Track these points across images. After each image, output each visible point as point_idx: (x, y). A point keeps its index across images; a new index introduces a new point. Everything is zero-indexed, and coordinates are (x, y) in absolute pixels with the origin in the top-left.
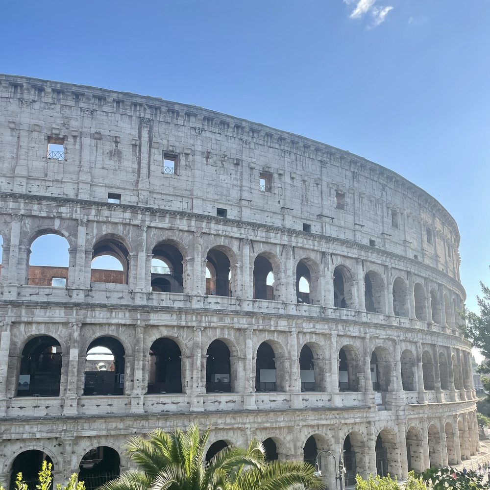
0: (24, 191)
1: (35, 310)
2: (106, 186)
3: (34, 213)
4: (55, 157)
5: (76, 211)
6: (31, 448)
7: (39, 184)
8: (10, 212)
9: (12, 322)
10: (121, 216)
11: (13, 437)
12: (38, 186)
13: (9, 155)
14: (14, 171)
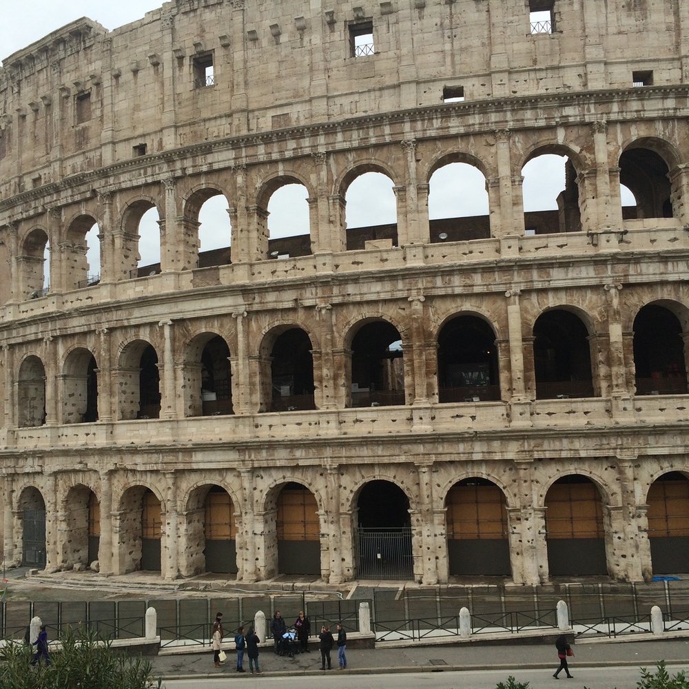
0: (507, 92)
1: (551, 270)
2: (627, 62)
3: (528, 124)
4: (543, 31)
5: (589, 110)
6: (574, 472)
7: (527, 78)
8: (493, 127)
9: (521, 291)
10: (660, 106)
11: (548, 455)
12: (525, 81)
13: (476, 42)
14: (489, 65)
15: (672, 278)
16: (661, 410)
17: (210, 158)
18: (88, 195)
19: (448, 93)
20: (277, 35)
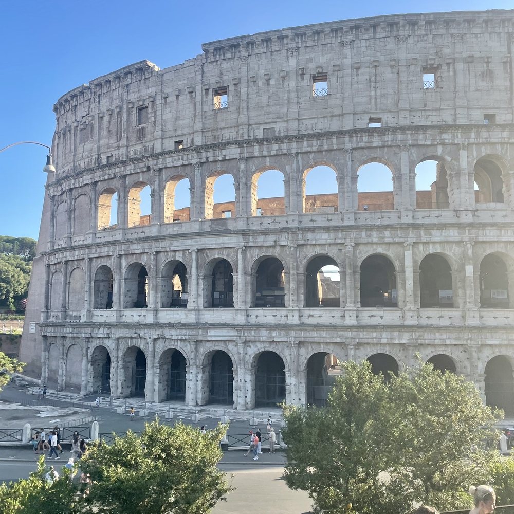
0: (408, 122)
1: (432, 231)
2: (480, 108)
3: (420, 142)
4: (431, 87)
5: (457, 137)
6: (441, 353)
7: (420, 115)
8: (400, 144)
9: (413, 242)
10: (500, 136)
11: (427, 342)
12: (419, 116)
13: (391, 91)
14: (397, 105)
15: (504, 239)
16: (495, 318)
17: (224, 152)
18: (145, 169)
19: (372, 120)
20: (268, 80)
